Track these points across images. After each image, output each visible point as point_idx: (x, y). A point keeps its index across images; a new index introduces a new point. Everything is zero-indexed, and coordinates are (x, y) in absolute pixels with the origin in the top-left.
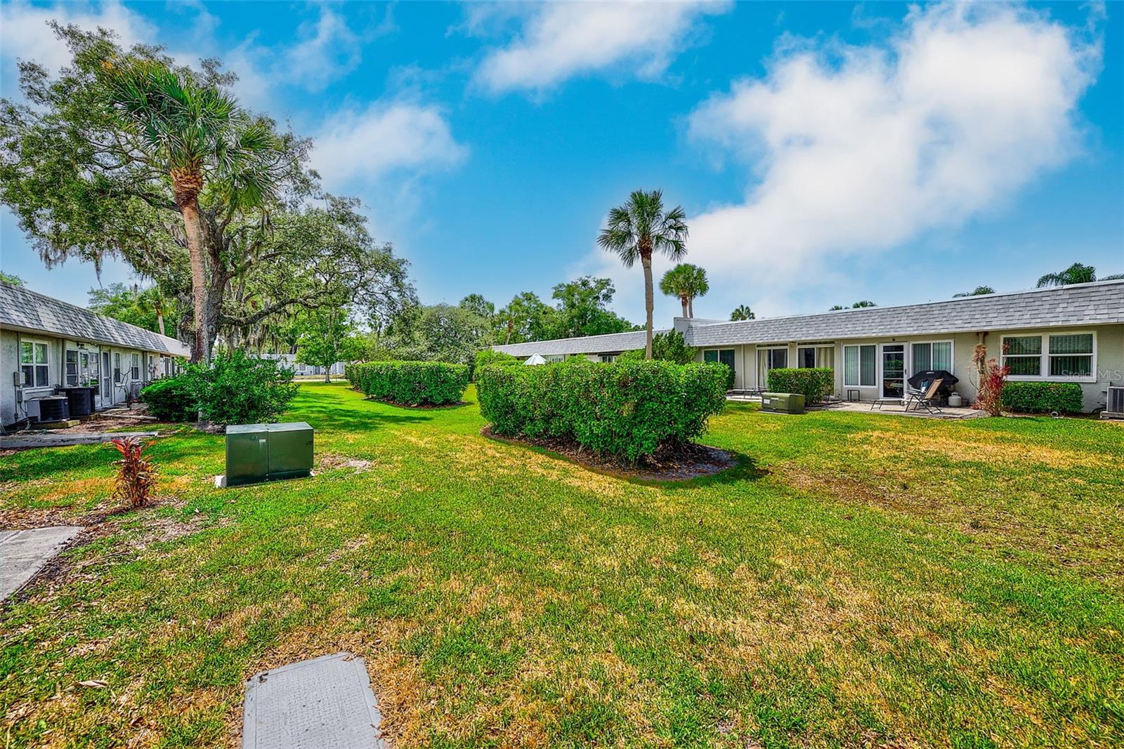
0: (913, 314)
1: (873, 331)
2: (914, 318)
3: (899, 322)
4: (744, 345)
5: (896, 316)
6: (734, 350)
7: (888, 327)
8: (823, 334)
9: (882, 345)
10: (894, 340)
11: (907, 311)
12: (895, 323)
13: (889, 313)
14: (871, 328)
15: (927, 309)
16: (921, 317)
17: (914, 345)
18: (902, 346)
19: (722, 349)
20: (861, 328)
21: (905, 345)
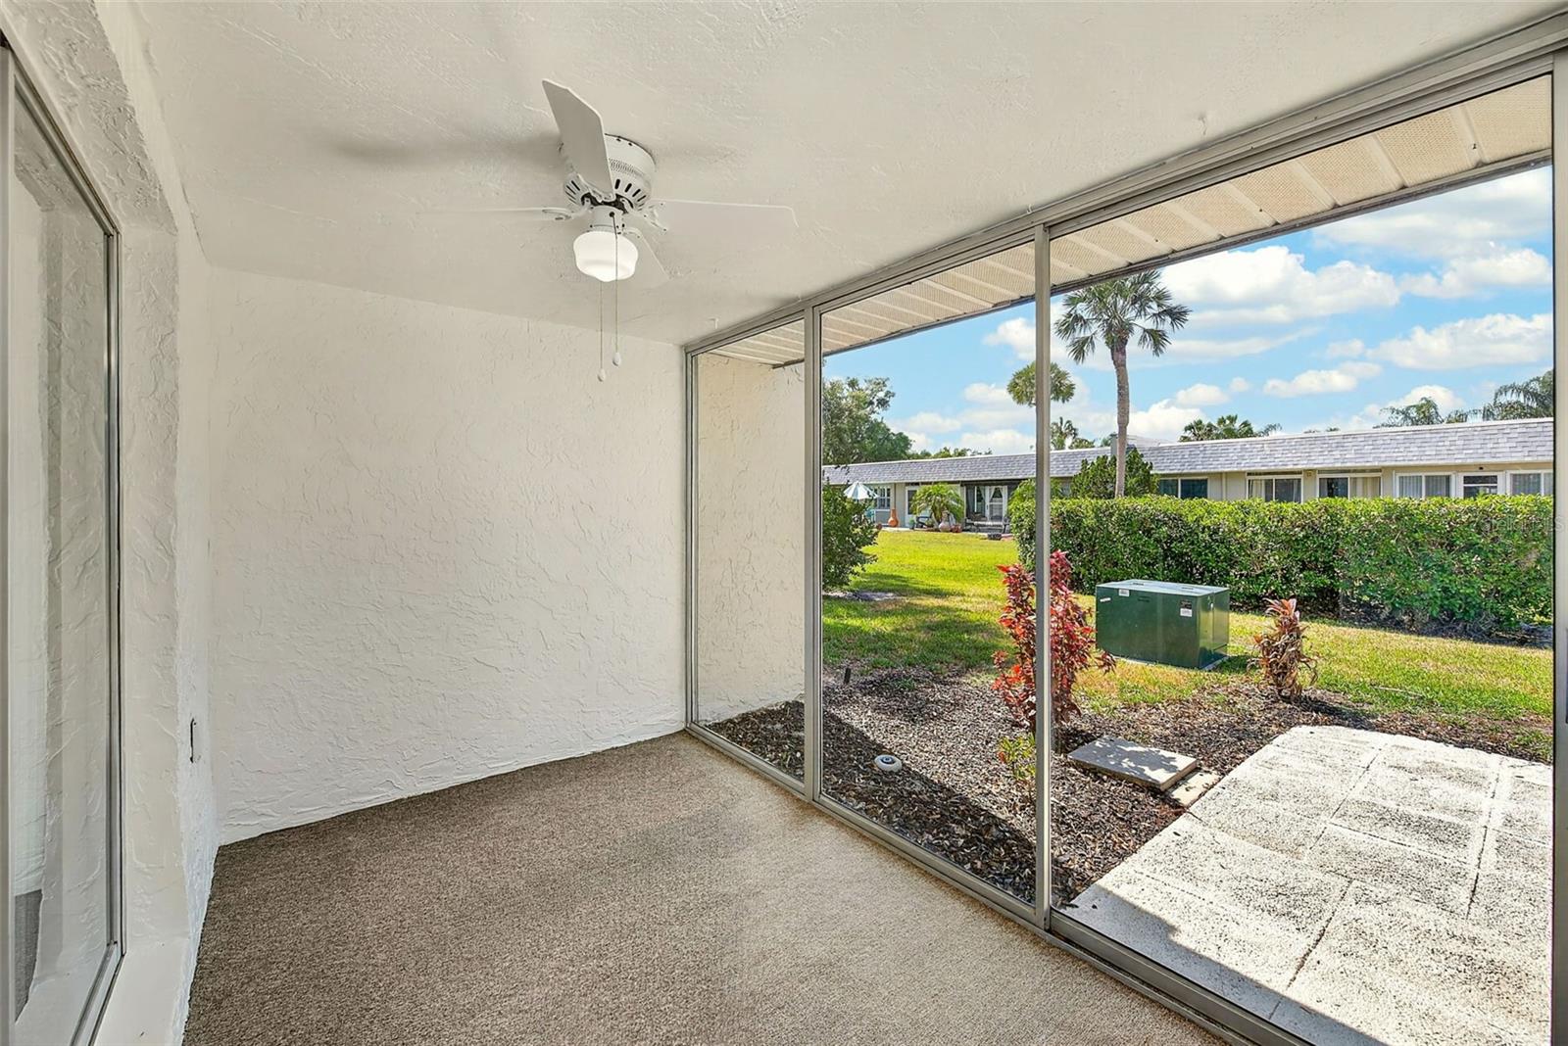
0: (1516, 435)
1: (1455, 456)
2: (1520, 440)
3: (1495, 446)
4: (1226, 473)
5: (1488, 437)
6: (1206, 480)
7: (1480, 451)
8: (1371, 459)
9: (1461, 476)
10: (1481, 468)
11: (1506, 431)
12: (1488, 446)
13: (1476, 433)
14: (1450, 452)
15: (1540, 429)
16: (1532, 439)
17: (1515, 476)
18: (1496, 477)
19: (1184, 478)
20: (1434, 453)
21: (1500, 476)
